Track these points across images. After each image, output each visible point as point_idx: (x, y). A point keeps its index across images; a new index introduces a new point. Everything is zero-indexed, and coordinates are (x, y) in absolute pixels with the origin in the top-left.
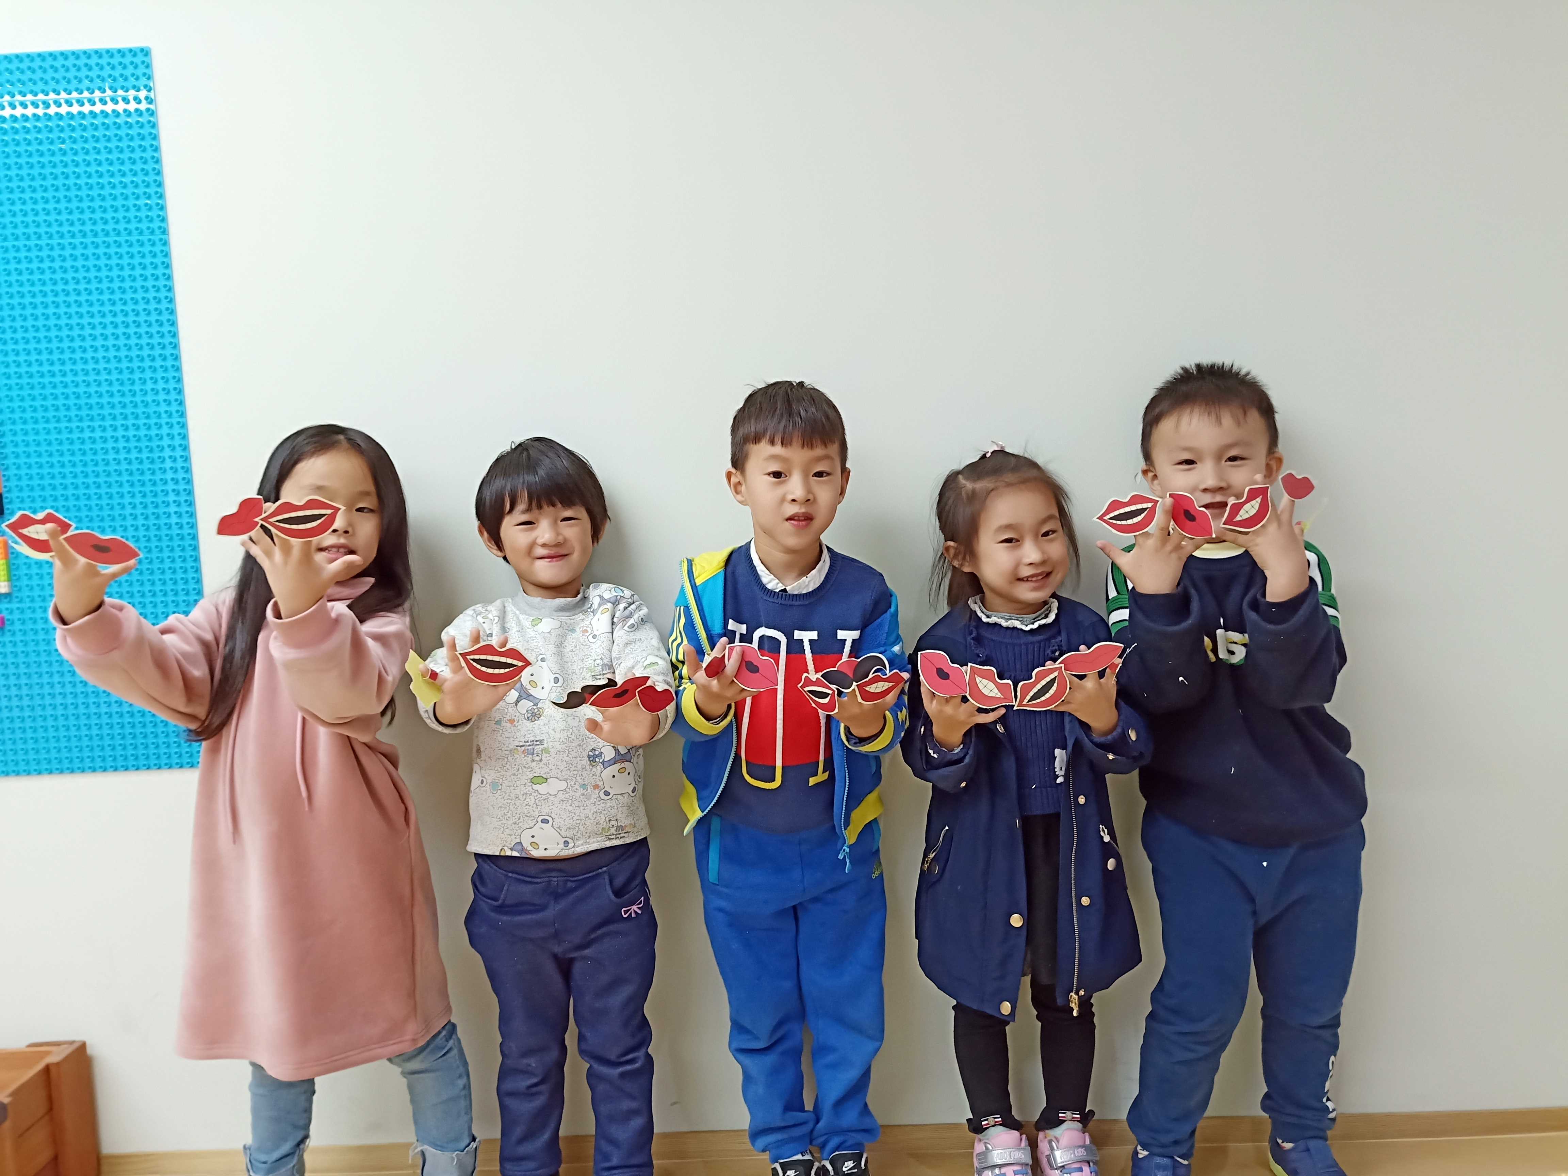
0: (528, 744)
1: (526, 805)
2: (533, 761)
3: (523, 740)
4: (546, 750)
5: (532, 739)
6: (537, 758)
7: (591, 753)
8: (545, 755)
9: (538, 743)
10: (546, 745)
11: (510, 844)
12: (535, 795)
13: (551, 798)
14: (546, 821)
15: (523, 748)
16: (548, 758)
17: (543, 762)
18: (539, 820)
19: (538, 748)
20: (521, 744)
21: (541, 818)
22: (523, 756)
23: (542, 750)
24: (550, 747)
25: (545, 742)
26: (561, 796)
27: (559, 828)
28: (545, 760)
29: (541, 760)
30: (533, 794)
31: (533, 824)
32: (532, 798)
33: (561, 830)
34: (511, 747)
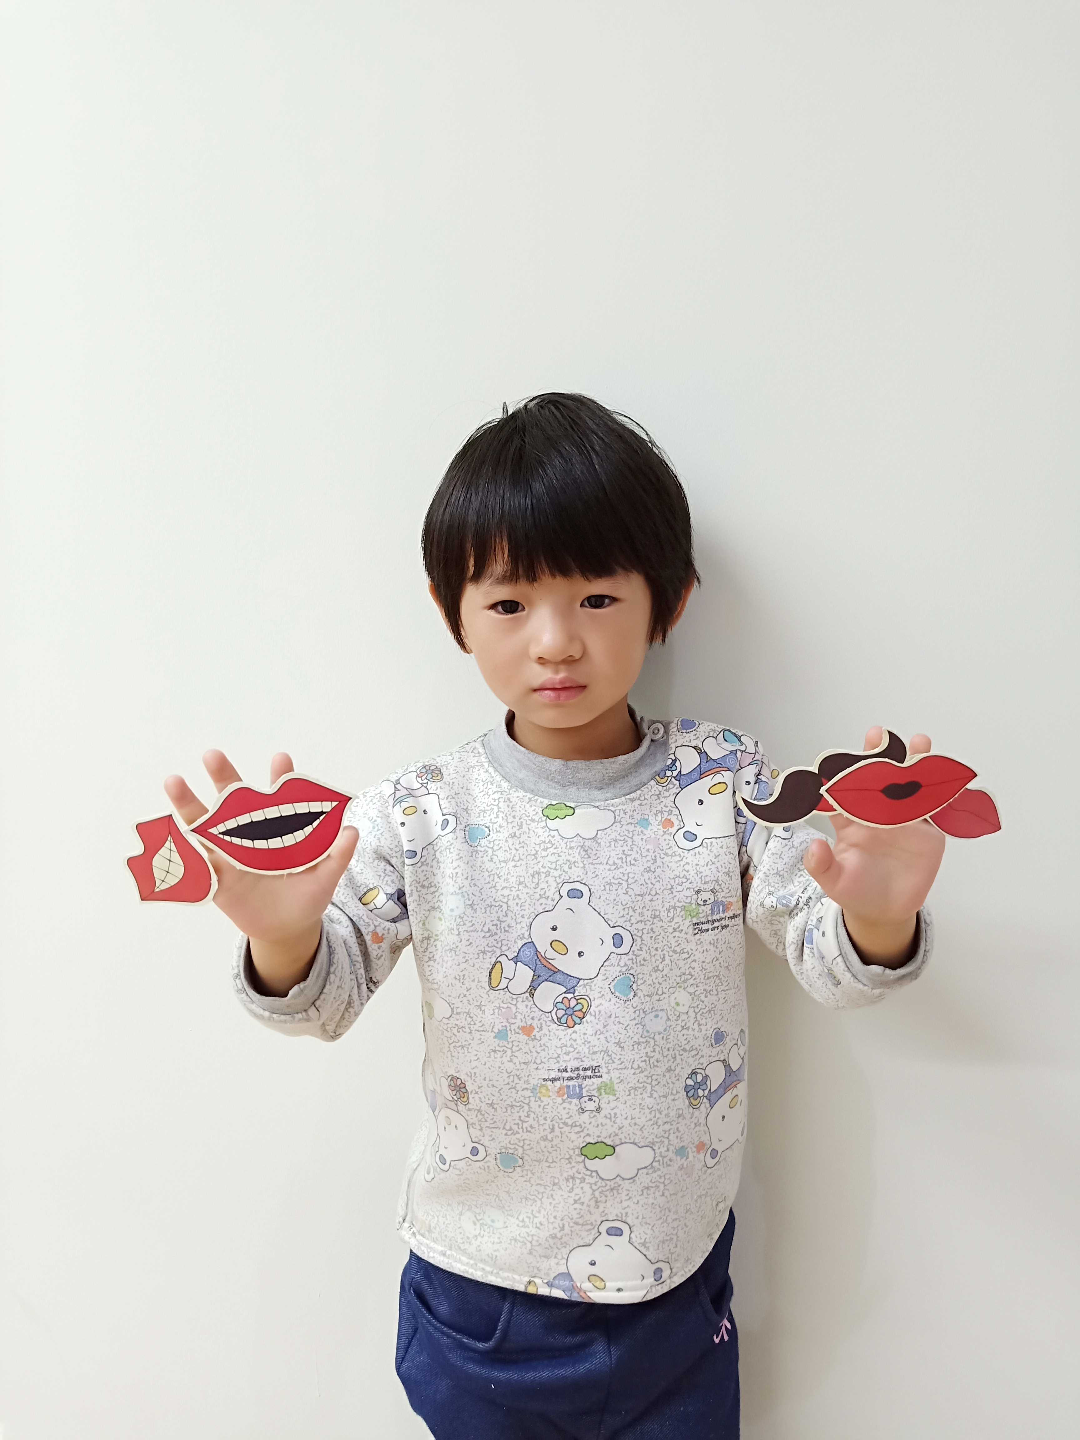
0: (566, 1075)
1: (575, 1202)
2: (582, 1111)
3: (556, 1067)
4: (608, 1089)
5: (576, 1064)
6: (591, 1106)
7: (690, 1082)
8: (605, 1098)
9: (589, 1073)
10: (606, 1077)
11: (548, 1274)
12: (593, 1180)
13: (626, 1184)
14: (618, 1232)
15: (558, 1084)
16: (613, 1104)
17: (603, 1113)
18: (603, 1229)
19: (591, 1085)
20: (553, 1075)
21: (606, 1225)
22: (559, 1100)
23: (599, 1089)
24: (616, 1081)
25: (603, 1070)
26: (644, 1179)
27: (644, 1244)
28: (606, 1110)
29: (598, 1110)
30: (588, 1179)
31: (591, 1237)
32: (587, 1187)
33: (648, 1248)
34: (534, 1082)
